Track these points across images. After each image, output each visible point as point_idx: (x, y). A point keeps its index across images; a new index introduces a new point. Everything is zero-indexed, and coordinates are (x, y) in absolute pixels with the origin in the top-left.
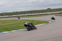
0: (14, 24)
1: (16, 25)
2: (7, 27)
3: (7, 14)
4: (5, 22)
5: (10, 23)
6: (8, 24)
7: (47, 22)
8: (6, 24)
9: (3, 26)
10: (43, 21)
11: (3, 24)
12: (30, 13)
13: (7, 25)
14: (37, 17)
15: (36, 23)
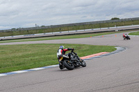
0: (37, 54)
1: (43, 56)
2: (22, 60)
3: (21, 31)
4: (18, 49)
5: (30, 50)
6: (25, 53)
7: (111, 49)
8: (20, 54)
9: (14, 57)
10: (101, 47)
11: (13, 55)
12: (73, 29)
13: (22, 57)
14: (89, 37)
15: (88, 50)
